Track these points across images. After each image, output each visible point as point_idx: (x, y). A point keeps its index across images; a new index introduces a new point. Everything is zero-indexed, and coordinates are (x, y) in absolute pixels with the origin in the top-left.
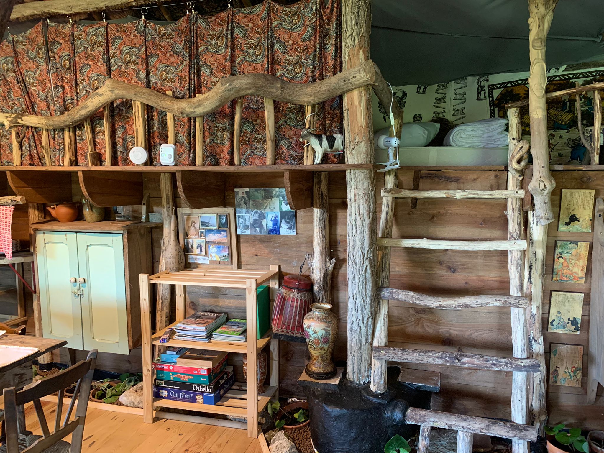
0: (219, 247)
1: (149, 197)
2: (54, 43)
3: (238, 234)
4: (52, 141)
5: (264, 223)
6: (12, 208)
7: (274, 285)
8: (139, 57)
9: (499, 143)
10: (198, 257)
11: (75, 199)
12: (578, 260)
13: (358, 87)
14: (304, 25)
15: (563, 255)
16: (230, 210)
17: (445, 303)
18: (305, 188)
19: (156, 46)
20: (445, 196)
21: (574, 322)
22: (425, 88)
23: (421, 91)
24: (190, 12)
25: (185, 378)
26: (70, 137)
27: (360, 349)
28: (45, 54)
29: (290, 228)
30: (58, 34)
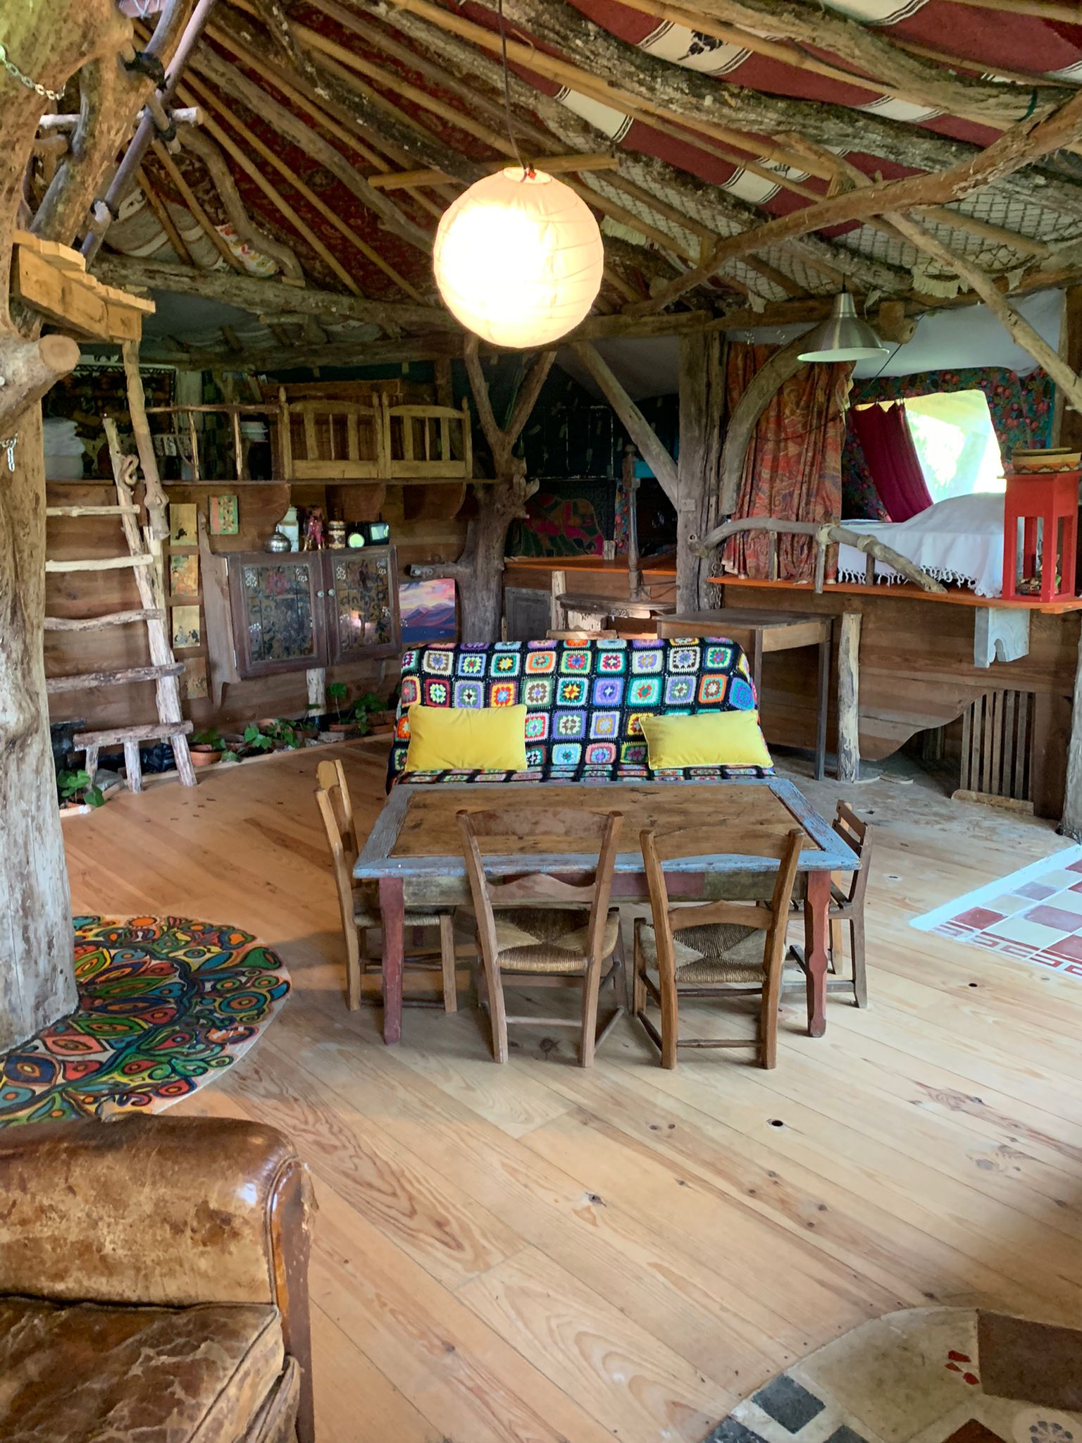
12: (190, 573)
15: (177, 569)
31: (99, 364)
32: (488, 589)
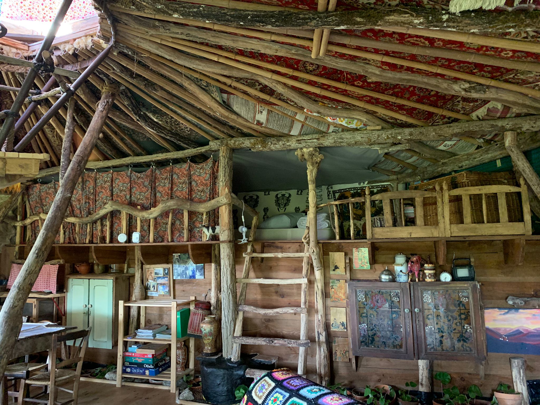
0: (164, 287)
1: (129, 259)
2: (86, 181)
3: (174, 278)
4: (81, 230)
5: (187, 272)
6: (58, 266)
7: (192, 307)
8: (127, 188)
9: (322, 226)
10: (153, 292)
11: (90, 261)
12: (341, 289)
13: (225, 205)
14: (206, 173)
15: (334, 287)
16: (170, 266)
17: (268, 312)
18: (204, 253)
19: (135, 183)
20: (273, 256)
21: (343, 324)
22: (302, 192)
23: (299, 193)
24: (152, 167)
25: (140, 361)
26: (90, 228)
27: (227, 338)
28: (81, 186)
29: (201, 275)
30: (89, 177)
31: (360, 186)
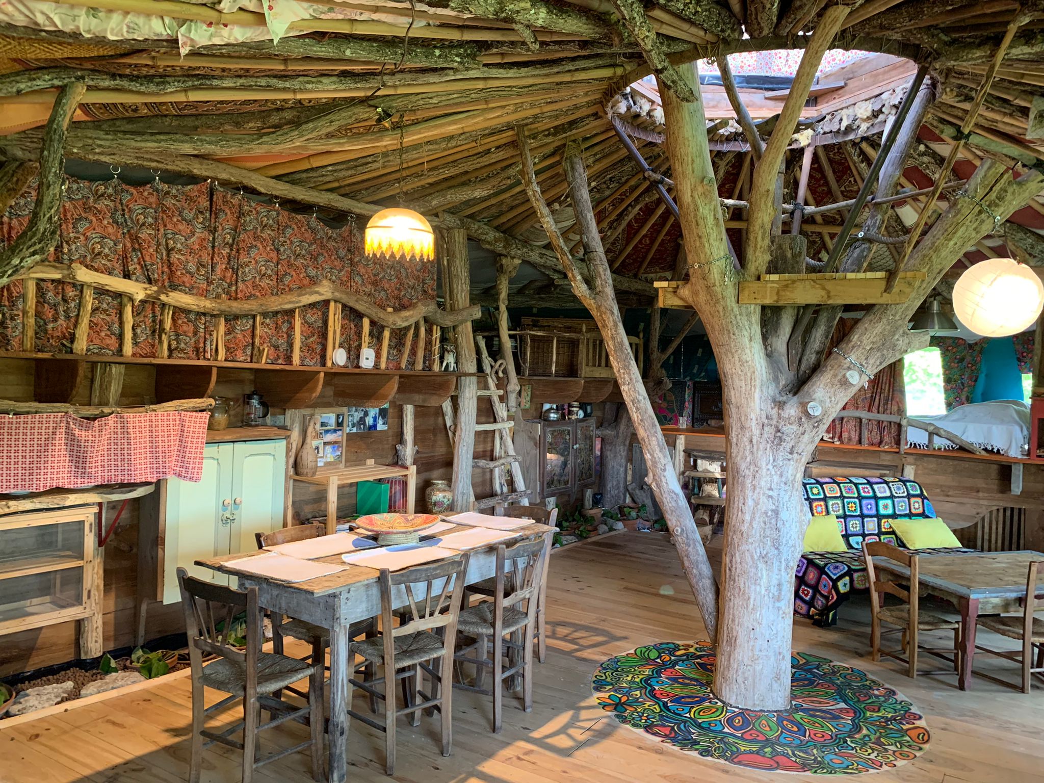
2: (219, 210)
3: (348, 432)
5: (367, 420)
28: (207, 220)
29: (384, 424)
32: (624, 445)
